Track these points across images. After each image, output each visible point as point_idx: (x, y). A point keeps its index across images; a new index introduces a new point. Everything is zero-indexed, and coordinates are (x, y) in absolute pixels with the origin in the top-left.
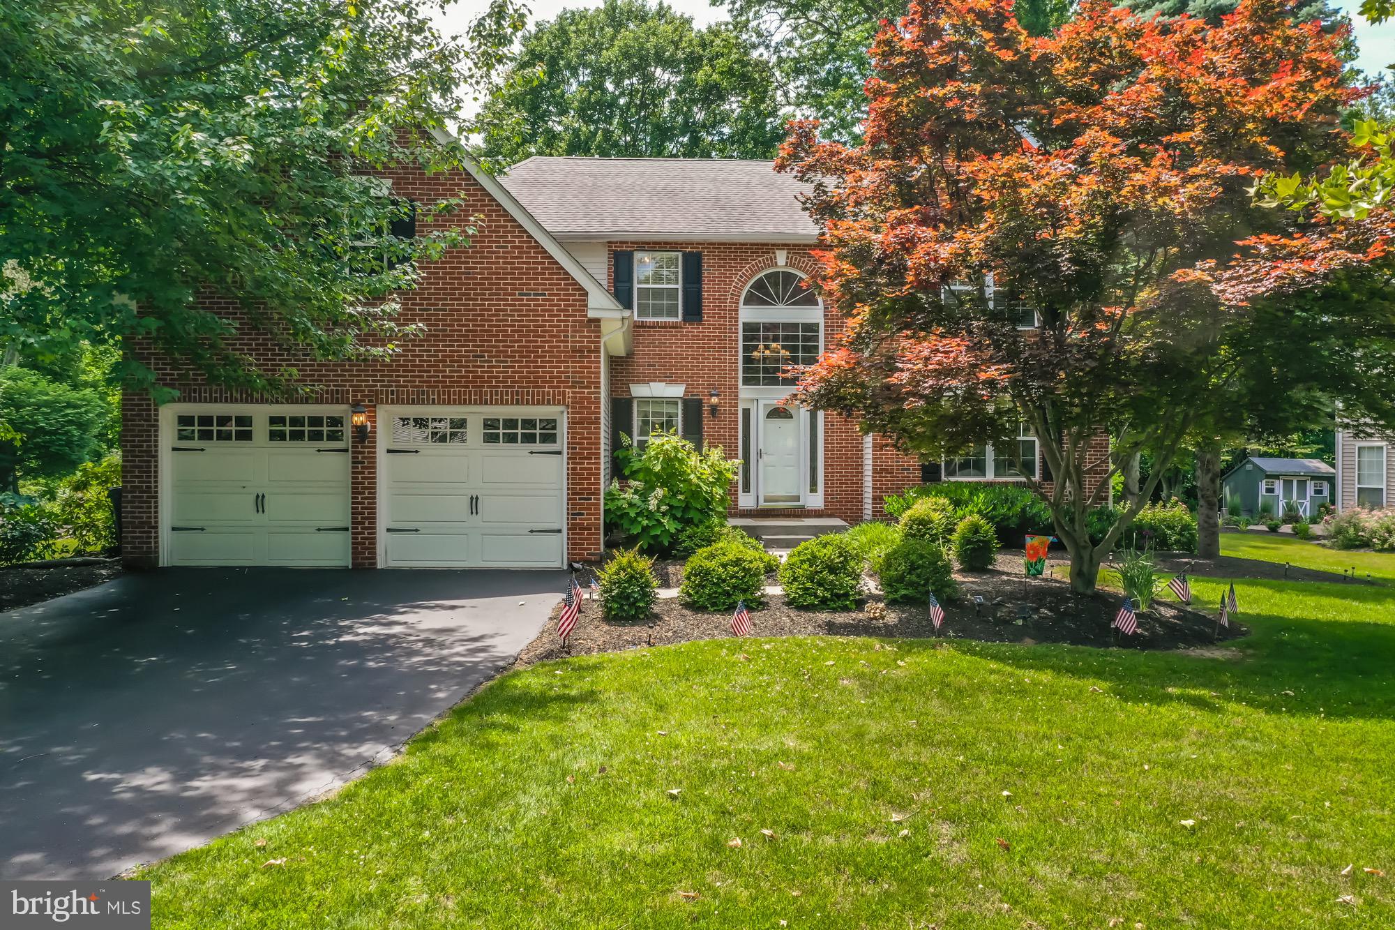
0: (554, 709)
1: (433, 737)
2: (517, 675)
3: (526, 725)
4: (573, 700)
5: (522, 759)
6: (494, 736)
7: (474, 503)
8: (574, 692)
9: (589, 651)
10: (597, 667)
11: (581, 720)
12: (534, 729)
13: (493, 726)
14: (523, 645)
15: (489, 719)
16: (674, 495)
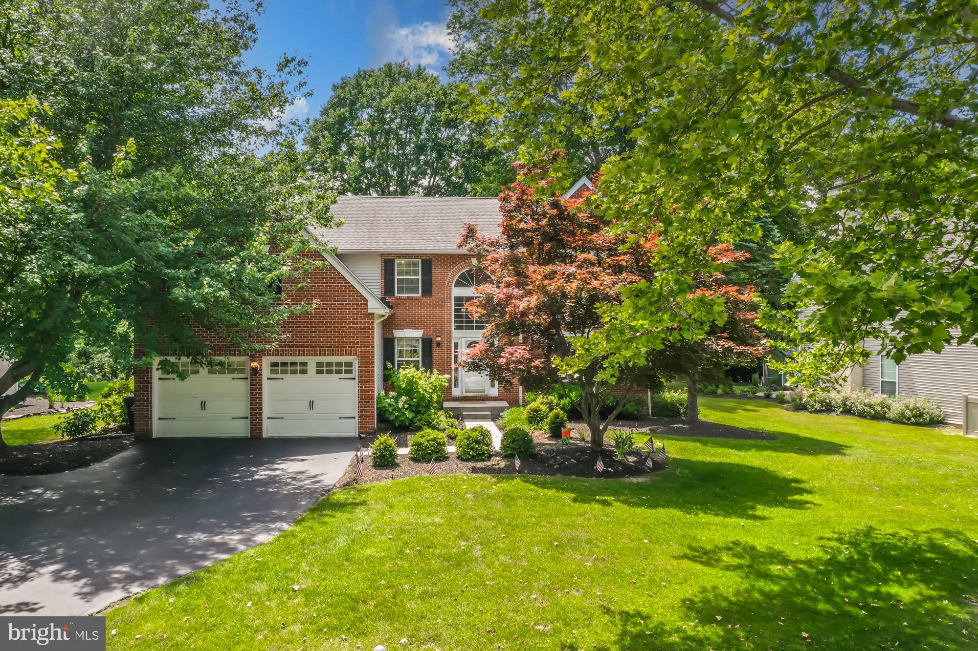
0: (349, 508)
1: (303, 520)
2: (334, 493)
3: (338, 515)
4: (357, 504)
5: (337, 527)
6: (326, 519)
7: (311, 404)
8: (357, 501)
9: (366, 482)
10: (367, 490)
11: (359, 512)
12: (341, 516)
13: (326, 515)
14: (337, 480)
15: (324, 513)
16: (412, 399)
